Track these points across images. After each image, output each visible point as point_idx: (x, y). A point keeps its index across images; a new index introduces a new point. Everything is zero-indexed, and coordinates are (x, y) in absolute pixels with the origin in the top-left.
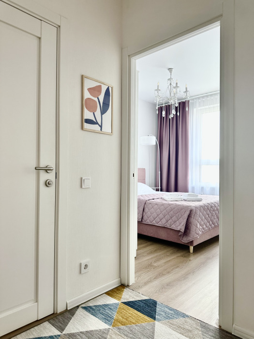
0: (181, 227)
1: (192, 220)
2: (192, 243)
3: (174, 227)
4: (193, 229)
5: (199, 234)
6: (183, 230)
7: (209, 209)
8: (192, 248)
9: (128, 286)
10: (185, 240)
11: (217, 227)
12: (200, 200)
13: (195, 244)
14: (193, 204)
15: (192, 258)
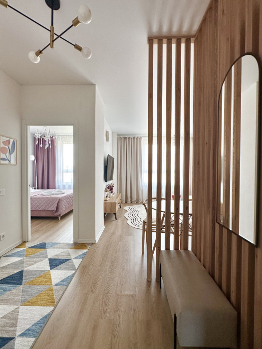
0: (54, 208)
1: (60, 204)
2: (60, 215)
3: (50, 209)
4: (60, 208)
5: (63, 210)
6: (55, 210)
7: (68, 198)
8: (60, 218)
9: (28, 241)
10: (56, 215)
11: (72, 205)
12: (64, 193)
13: (61, 215)
14: (60, 196)
15: (60, 222)
